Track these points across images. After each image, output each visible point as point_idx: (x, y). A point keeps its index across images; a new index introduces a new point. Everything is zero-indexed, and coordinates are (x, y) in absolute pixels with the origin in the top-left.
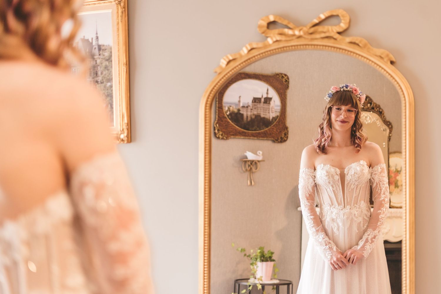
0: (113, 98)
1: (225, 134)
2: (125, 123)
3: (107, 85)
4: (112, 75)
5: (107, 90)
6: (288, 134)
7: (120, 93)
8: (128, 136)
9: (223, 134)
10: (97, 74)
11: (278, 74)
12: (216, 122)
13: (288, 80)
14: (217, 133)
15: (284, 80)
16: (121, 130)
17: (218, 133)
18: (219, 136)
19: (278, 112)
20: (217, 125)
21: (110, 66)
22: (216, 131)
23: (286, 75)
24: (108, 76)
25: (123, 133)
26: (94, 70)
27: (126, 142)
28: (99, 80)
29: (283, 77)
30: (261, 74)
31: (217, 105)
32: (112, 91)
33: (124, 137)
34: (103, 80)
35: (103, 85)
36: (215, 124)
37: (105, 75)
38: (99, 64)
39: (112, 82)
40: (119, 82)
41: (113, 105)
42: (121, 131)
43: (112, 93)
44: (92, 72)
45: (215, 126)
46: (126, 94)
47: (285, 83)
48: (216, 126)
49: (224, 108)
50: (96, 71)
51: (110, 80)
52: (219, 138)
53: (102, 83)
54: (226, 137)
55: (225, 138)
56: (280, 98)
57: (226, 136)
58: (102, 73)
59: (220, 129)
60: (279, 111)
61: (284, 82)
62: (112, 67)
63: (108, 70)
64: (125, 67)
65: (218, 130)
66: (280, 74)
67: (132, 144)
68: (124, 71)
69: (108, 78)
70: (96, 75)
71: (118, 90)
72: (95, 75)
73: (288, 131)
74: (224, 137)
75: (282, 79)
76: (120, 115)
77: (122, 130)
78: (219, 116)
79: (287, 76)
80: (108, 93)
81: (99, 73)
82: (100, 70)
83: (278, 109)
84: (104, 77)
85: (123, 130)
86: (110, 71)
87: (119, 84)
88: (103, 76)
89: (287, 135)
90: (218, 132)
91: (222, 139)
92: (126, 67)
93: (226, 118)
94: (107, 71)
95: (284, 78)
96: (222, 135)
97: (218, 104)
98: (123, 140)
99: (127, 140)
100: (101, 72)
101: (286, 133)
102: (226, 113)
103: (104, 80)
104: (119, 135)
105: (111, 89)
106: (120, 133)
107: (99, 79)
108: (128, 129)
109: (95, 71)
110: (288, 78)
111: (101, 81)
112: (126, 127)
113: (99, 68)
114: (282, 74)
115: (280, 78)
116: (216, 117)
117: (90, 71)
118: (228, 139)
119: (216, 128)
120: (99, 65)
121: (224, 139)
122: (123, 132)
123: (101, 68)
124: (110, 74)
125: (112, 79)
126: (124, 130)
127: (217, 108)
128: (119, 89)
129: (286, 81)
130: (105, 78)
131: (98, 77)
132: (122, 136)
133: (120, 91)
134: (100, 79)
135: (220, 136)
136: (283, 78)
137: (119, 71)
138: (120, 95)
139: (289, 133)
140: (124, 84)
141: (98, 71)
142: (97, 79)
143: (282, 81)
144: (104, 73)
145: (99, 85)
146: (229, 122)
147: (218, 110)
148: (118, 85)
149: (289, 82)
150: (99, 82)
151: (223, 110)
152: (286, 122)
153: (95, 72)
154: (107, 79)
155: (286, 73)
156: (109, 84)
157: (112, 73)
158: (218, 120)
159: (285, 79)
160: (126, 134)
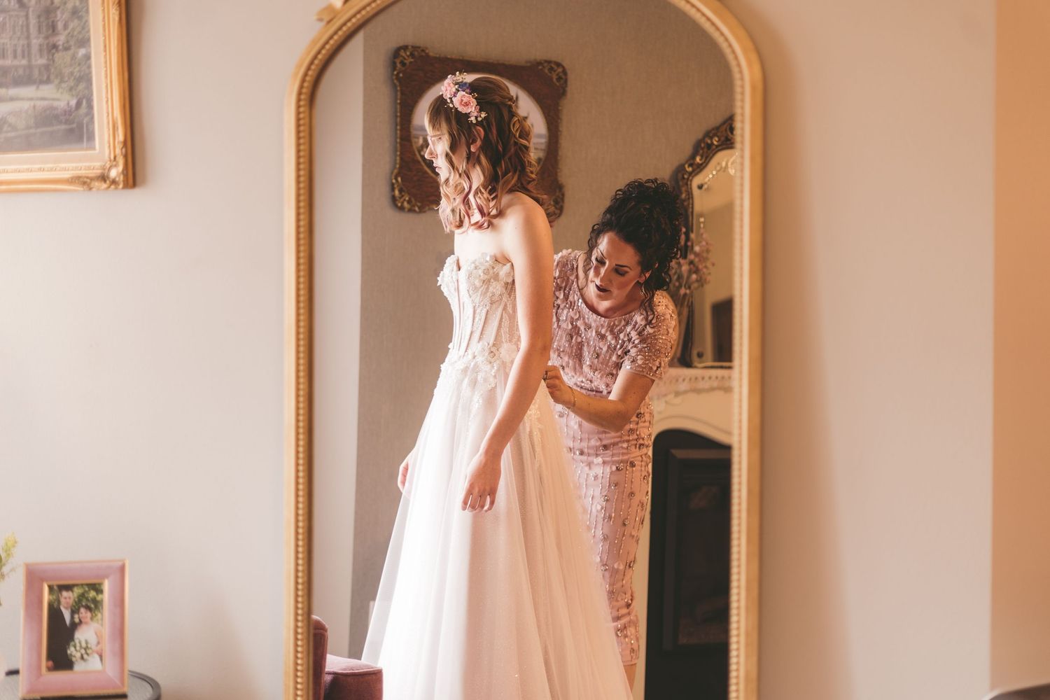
0: (91, 84)
1: (415, 200)
2: (118, 142)
3: (78, 53)
4: (89, 31)
5: (79, 64)
6: (563, 200)
7: (106, 71)
8: (125, 172)
9: (413, 200)
10: (53, 27)
11: (539, 63)
12: (396, 171)
13: (563, 77)
14: (398, 198)
15: (555, 77)
16: (110, 158)
17: (400, 198)
18: (403, 203)
19: (541, 150)
20: (399, 179)
21: (85, 9)
22: (397, 193)
23: (558, 65)
24: (80, 33)
25: (116, 166)
26: (47, 18)
27: (121, 186)
28: (60, 43)
29: (551, 69)
30: (501, 62)
31: (398, 132)
32: (89, 67)
33: (118, 175)
34: (68, 42)
35: (70, 52)
36: (393, 177)
37: (73, 29)
38: (58, 5)
39: (90, 46)
40: (105, 46)
41: (92, 100)
42: (110, 161)
43: (90, 73)
44: (44, 24)
45: (394, 181)
46: (120, 73)
47: (558, 84)
48: (397, 180)
49: (414, 140)
50: (53, 22)
51: (85, 42)
52: (402, 209)
53: (67, 49)
54: (419, 208)
55: (417, 209)
56: (546, 118)
57: (419, 204)
58: (66, 27)
59: (404, 189)
60: (543, 147)
61: (554, 80)
62: (87, 11)
63: (80, 18)
64: (116, 10)
65: (401, 191)
66: (546, 61)
67: (136, 192)
68: (114, 19)
69: (81, 37)
70: (54, 31)
71: (103, 65)
72: (50, 32)
73: (563, 195)
74: (414, 206)
75: (551, 73)
76: (108, 123)
77: (112, 158)
78: (401, 159)
79: (563, 67)
80: (79, 71)
81: (60, 26)
82: (61, 17)
83: (542, 143)
84: (70, 35)
85: (115, 158)
86: (84, 20)
87: (105, 51)
88: (69, 33)
89: (561, 204)
90: (400, 196)
91: (410, 210)
92: (118, 8)
93: (419, 162)
94: (76, 22)
95: (555, 71)
96: (409, 202)
97: (401, 130)
98: (114, 182)
99: (124, 181)
100: (64, 22)
101: (559, 200)
102: (419, 152)
103: (72, 43)
104: (107, 171)
105: (88, 62)
106: (108, 166)
107: (59, 40)
108: (126, 156)
109: (50, 21)
110: (565, 72)
111: (63, 44)
112: (122, 153)
113: (59, 13)
114: (549, 62)
115: (546, 71)
116: (396, 160)
117: (39, 22)
118: (425, 212)
119: (396, 186)
120: (59, 8)
121: (415, 211)
122: (114, 163)
123: (63, 14)
124: (85, 27)
125: (89, 40)
126: (117, 159)
127: (398, 140)
128: (106, 62)
129: (559, 79)
130: (72, 36)
131: (58, 34)
132: (114, 173)
133: (106, 67)
134: (61, 39)
135: (406, 204)
136: (553, 72)
137: (104, 21)
138: (106, 77)
139: (566, 200)
140: (116, 51)
141: (58, 21)
142: (56, 39)
143: (551, 79)
144: (71, 26)
145: (60, 54)
146: (426, 172)
147: (401, 145)
148: (103, 54)
149: (566, 81)
150: (61, 47)
151: (411, 146)
152: (559, 174)
153: (50, 24)
154: (78, 40)
155: (559, 61)
156: (82, 52)
157: (88, 26)
158: (401, 168)
159: (557, 75)
160: (121, 168)
